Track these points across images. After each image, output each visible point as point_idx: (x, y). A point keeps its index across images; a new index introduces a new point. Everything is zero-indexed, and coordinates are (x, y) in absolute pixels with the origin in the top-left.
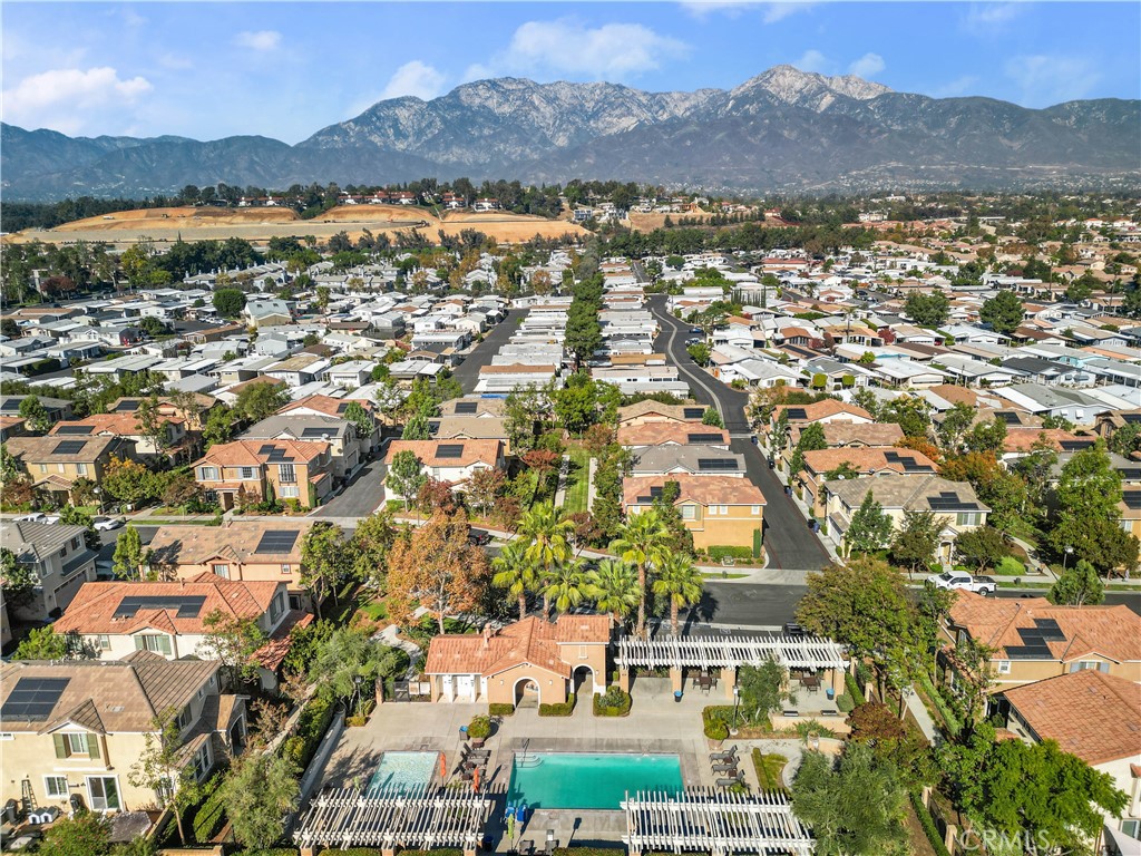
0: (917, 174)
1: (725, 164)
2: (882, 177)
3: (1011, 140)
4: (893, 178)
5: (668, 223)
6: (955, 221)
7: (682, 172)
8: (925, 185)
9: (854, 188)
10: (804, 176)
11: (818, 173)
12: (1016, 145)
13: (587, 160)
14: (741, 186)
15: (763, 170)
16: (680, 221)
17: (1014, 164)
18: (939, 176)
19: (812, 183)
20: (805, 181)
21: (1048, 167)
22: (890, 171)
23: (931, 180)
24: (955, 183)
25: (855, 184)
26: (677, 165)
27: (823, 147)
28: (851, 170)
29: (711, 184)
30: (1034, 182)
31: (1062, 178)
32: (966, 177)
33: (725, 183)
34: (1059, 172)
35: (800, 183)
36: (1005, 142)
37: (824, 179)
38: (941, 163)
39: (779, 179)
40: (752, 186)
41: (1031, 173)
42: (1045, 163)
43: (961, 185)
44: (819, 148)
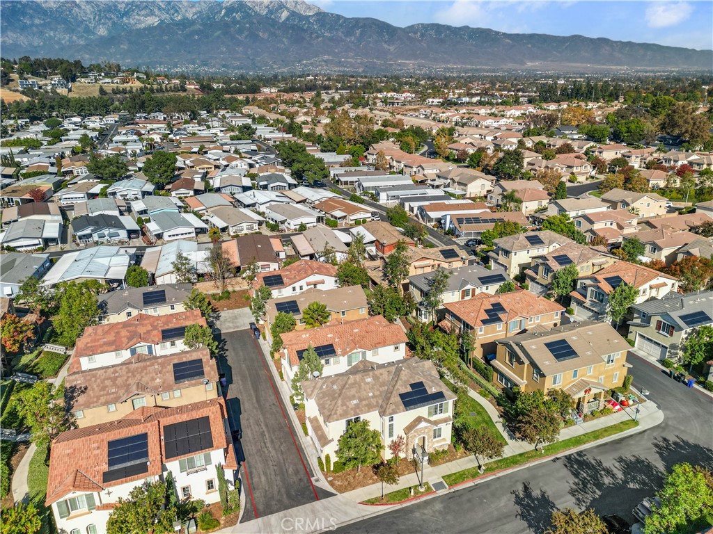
0: (340, 64)
1: (222, 53)
2: (320, 65)
3: (389, 45)
4: (327, 65)
5: (102, 91)
6: (326, 93)
7: (194, 57)
8: (344, 71)
9: (304, 71)
10: (275, 63)
11: (282, 61)
12: (392, 48)
13: (122, 46)
14: (235, 68)
15: (249, 58)
16: (113, 90)
17: (391, 60)
18: (352, 65)
19: (279, 68)
20: (275, 66)
21: (408, 62)
22: (325, 61)
23: (348, 68)
24: (360, 70)
25: (305, 69)
26: (189, 52)
27: (285, 45)
28: (303, 60)
29: (214, 66)
30: (401, 70)
31: (414, 68)
32: (366, 66)
33: (224, 66)
34: (414, 65)
35: (272, 67)
36: (386, 46)
37: (286, 66)
38: (353, 58)
39: (259, 64)
40: (242, 68)
41: (399, 65)
42: (407, 59)
43: (363, 72)
44: (283, 45)
